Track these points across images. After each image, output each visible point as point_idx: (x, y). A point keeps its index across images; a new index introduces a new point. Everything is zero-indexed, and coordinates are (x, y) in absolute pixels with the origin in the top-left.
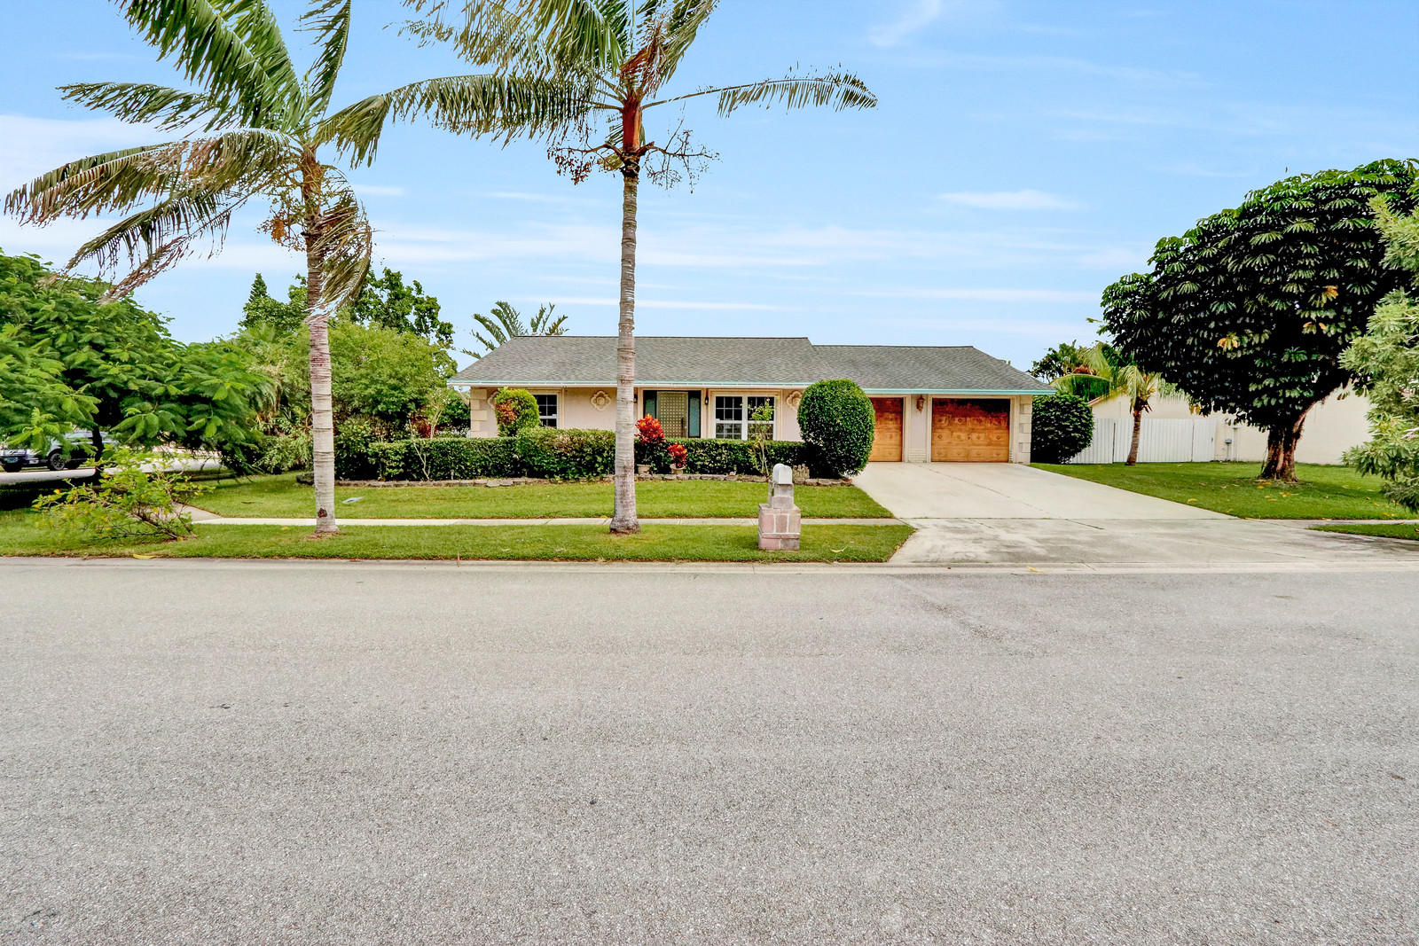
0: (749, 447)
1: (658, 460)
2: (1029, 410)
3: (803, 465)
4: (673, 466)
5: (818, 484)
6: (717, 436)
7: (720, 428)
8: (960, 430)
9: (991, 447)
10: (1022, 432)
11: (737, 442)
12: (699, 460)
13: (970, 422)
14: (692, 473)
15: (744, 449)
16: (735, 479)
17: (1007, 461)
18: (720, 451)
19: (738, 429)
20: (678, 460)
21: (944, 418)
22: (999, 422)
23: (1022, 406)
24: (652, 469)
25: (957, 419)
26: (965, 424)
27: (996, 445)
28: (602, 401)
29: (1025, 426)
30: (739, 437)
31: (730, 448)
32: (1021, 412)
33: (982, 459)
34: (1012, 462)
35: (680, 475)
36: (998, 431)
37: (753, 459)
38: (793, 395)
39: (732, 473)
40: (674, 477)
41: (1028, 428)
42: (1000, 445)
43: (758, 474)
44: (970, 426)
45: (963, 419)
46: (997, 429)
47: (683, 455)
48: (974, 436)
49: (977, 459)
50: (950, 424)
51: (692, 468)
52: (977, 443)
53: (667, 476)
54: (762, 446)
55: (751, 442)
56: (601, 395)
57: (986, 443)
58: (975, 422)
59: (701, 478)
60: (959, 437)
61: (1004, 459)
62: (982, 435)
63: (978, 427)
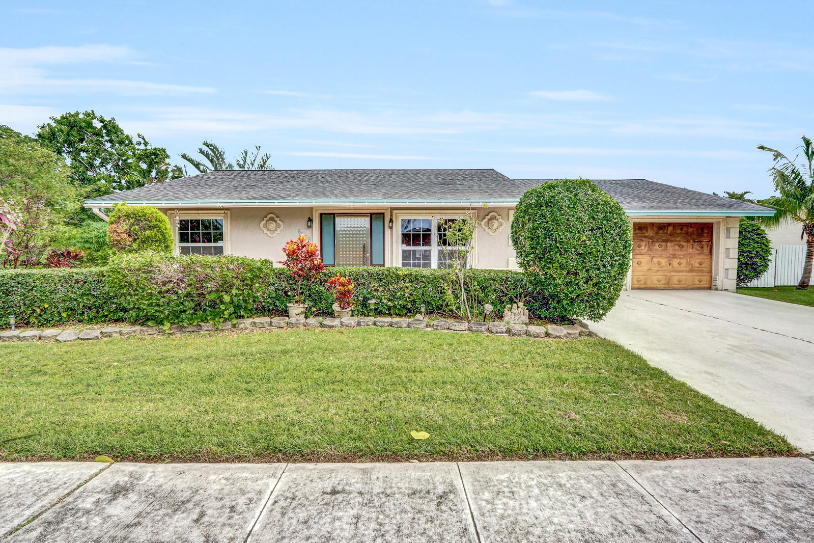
0: (443, 278)
1: (315, 298)
2: (735, 233)
3: (521, 304)
4: (336, 307)
5: (547, 335)
6: (404, 265)
7: (406, 255)
8: (661, 256)
9: (694, 274)
10: (728, 257)
11: (425, 272)
12: (373, 297)
13: (671, 248)
14: (363, 314)
15: (434, 281)
16: (424, 325)
17: (710, 288)
18: (401, 284)
19: (427, 256)
20: (343, 297)
21: (643, 244)
22: (702, 248)
23: (728, 229)
24: (309, 309)
25: (657, 244)
26: (665, 249)
27: (698, 272)
28: (272, 225)
29: (731, 251)
30: (427, 265)
31: (414, 279)
32: (728, 237)
33: (684, 286)
34: (717, 289)
35: (347, 319)
36: (701, 257)
37: (449, 296)
38: (489, 217)
39: (418, 316)
40: (336, 322)
41: (734, 253)
42: (702, 271)
43: (456, 317)
44: (671, 252)
45: (664, 244)
46: (699, 254)
47: (349, 291)
48: (675, 262)
49: (679, 286)
50: (650, 249)
51: (364, 309)
52: (679, 269)
53: (328, 321)
54: (462, 277)
55: (444, 271)
56: (272, 219)
57: (687, 269)
58: (677, 247)
59: (374, 324)
60: (659, 263)
61: (707, 285)
62: (684, 261)
63: (680, 253)
